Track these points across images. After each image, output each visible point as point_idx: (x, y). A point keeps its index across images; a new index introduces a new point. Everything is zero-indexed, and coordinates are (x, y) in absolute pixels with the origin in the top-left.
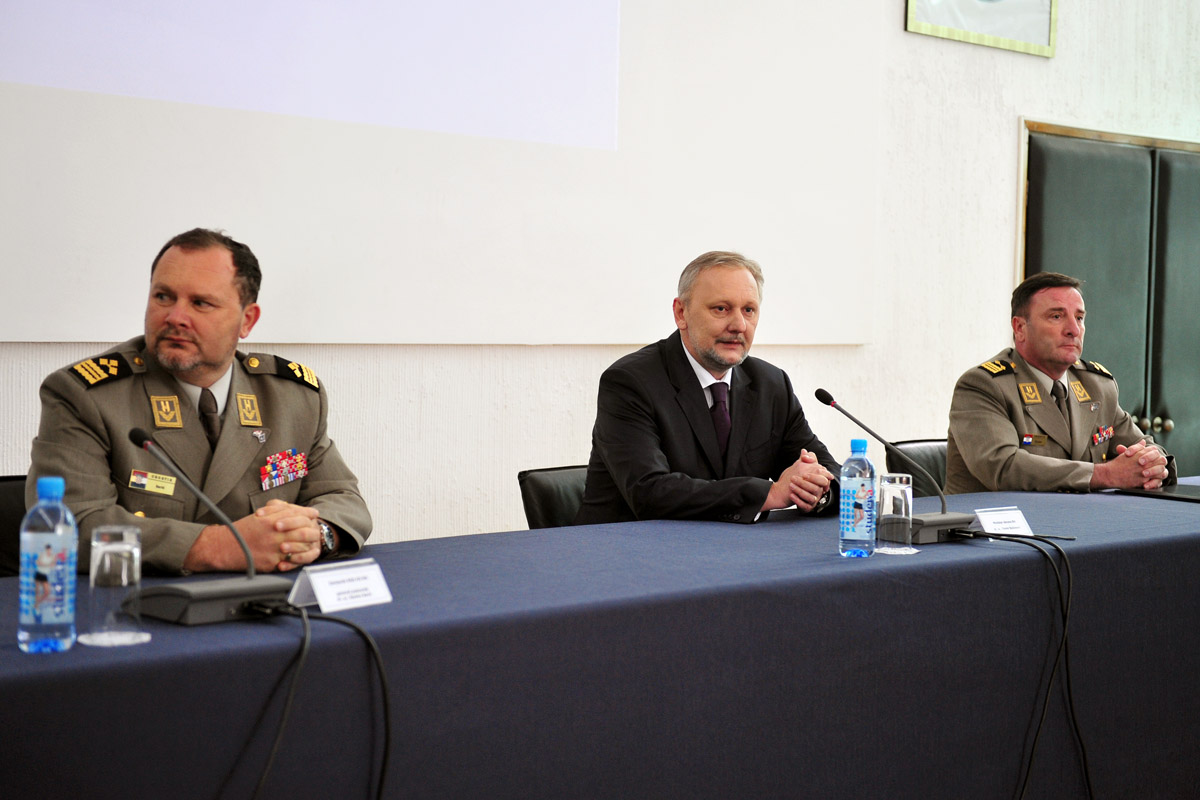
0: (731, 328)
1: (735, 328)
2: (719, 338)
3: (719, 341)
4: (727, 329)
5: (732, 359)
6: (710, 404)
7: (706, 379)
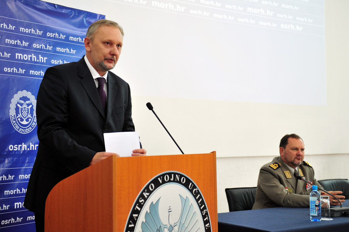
0: (112, 53)
1: (114, 53)
2: (106, 57)
3: (105, 59)
4: (110, 53)
5: (110, 67)
6: (97, 86)
7: (96, 75)
